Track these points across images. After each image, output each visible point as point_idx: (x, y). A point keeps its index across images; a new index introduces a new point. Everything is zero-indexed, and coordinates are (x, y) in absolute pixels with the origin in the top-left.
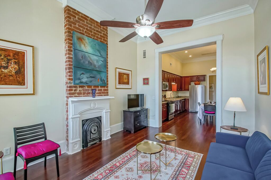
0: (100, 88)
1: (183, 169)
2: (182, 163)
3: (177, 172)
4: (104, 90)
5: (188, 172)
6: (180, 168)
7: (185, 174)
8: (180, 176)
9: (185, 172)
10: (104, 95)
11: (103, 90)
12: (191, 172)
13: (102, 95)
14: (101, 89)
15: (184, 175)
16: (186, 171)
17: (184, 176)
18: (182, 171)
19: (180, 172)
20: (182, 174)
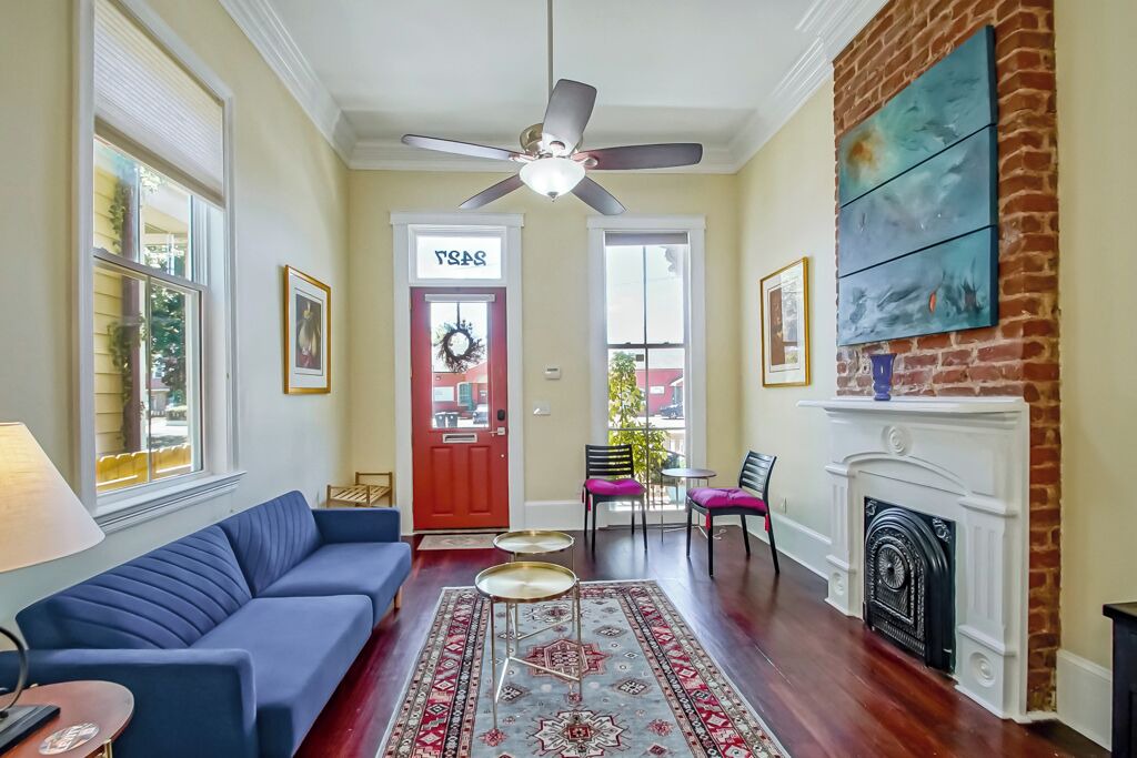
0: (956, 347)
1: (447, 698)
2: (461, 723)
3: (469, 680)
4: (984, 354)
5: (428, 694)
6: (461, 697)
7: (438, 686)
8: (453, 671)
9: (439, 689)
10: (986, 392)
11: (975, 353)
12: (418, 700)
13: (968, 392)
14: (963, 347)
15: (442, 681)
16: (436, 696)
17: (440, 677)
18: (452, 689)
19: (459, 684)
20: (448, 679)
